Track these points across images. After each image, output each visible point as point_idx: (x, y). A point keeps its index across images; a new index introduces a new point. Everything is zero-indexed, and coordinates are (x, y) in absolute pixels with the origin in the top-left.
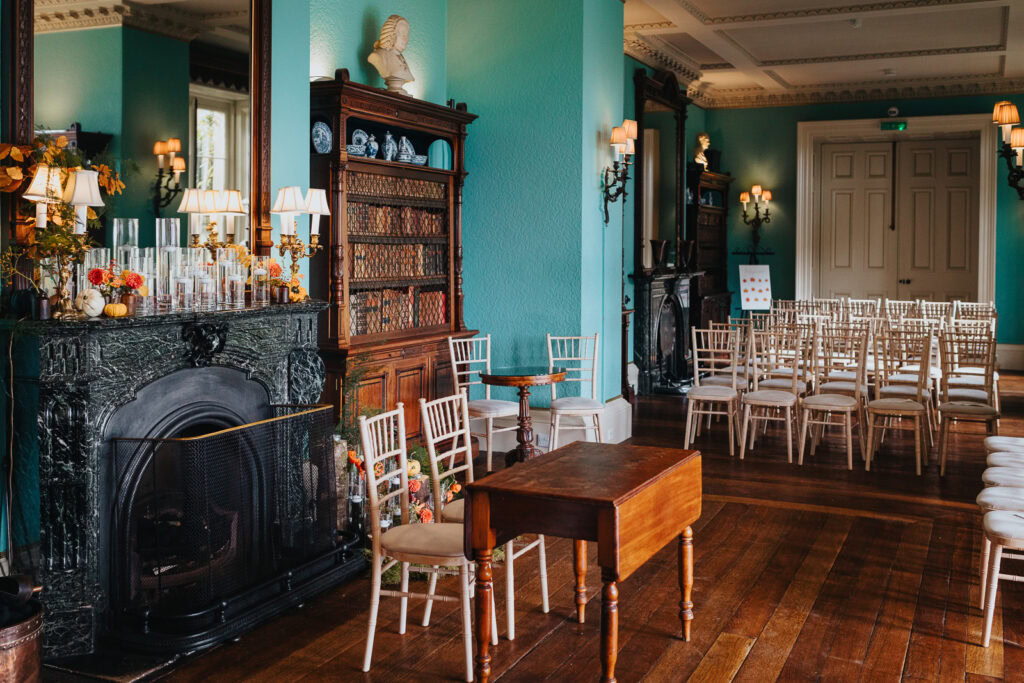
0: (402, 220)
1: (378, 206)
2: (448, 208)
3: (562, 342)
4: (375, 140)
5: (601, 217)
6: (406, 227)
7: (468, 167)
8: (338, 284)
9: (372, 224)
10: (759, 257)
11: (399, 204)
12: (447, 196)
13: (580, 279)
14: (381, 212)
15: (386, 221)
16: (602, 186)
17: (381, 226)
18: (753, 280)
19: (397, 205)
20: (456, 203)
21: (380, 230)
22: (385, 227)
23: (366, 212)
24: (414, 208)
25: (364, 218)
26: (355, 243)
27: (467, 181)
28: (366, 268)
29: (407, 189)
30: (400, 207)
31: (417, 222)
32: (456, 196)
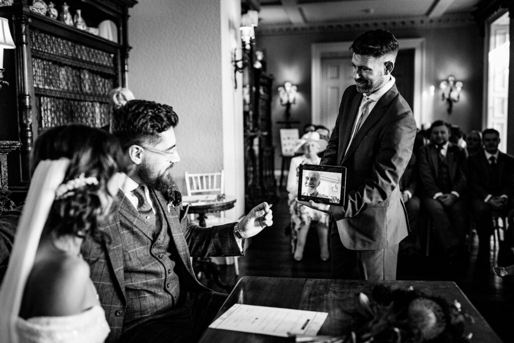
0: (81, 80)
1: (61, 65)
2: (117, 74)
3: (196, 178)
4: (55, 7)
5: (233, 84)
6: (85, 86)
7: (131, 43)
8: (28, 131)
9: (56, 80)
10: (292, 125)
11: (79, 66)
12: (115, 64)
13: (222, 130)
14: (63, 72)
15: (68, 79)
16: (232, 62)
17: (64, 83)
18: (289, 138)
19: (77, 67)
20: (123, 71)
21: (63, 86)
22: (67, 84)
23: (50, 70)
24: (91, 72)
25: (49, 74)
26: (41, 95)
27: (131, 53)
28: (53, 119)
29: (84, 54)
30: (80, 69)
31: (93, 83)
32: (123, 65)
